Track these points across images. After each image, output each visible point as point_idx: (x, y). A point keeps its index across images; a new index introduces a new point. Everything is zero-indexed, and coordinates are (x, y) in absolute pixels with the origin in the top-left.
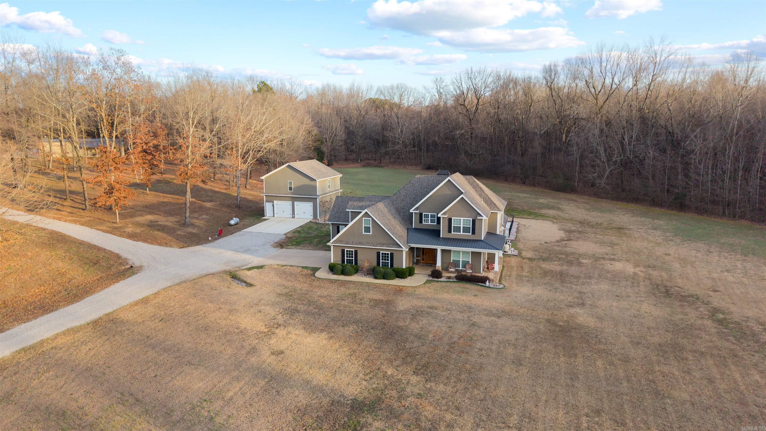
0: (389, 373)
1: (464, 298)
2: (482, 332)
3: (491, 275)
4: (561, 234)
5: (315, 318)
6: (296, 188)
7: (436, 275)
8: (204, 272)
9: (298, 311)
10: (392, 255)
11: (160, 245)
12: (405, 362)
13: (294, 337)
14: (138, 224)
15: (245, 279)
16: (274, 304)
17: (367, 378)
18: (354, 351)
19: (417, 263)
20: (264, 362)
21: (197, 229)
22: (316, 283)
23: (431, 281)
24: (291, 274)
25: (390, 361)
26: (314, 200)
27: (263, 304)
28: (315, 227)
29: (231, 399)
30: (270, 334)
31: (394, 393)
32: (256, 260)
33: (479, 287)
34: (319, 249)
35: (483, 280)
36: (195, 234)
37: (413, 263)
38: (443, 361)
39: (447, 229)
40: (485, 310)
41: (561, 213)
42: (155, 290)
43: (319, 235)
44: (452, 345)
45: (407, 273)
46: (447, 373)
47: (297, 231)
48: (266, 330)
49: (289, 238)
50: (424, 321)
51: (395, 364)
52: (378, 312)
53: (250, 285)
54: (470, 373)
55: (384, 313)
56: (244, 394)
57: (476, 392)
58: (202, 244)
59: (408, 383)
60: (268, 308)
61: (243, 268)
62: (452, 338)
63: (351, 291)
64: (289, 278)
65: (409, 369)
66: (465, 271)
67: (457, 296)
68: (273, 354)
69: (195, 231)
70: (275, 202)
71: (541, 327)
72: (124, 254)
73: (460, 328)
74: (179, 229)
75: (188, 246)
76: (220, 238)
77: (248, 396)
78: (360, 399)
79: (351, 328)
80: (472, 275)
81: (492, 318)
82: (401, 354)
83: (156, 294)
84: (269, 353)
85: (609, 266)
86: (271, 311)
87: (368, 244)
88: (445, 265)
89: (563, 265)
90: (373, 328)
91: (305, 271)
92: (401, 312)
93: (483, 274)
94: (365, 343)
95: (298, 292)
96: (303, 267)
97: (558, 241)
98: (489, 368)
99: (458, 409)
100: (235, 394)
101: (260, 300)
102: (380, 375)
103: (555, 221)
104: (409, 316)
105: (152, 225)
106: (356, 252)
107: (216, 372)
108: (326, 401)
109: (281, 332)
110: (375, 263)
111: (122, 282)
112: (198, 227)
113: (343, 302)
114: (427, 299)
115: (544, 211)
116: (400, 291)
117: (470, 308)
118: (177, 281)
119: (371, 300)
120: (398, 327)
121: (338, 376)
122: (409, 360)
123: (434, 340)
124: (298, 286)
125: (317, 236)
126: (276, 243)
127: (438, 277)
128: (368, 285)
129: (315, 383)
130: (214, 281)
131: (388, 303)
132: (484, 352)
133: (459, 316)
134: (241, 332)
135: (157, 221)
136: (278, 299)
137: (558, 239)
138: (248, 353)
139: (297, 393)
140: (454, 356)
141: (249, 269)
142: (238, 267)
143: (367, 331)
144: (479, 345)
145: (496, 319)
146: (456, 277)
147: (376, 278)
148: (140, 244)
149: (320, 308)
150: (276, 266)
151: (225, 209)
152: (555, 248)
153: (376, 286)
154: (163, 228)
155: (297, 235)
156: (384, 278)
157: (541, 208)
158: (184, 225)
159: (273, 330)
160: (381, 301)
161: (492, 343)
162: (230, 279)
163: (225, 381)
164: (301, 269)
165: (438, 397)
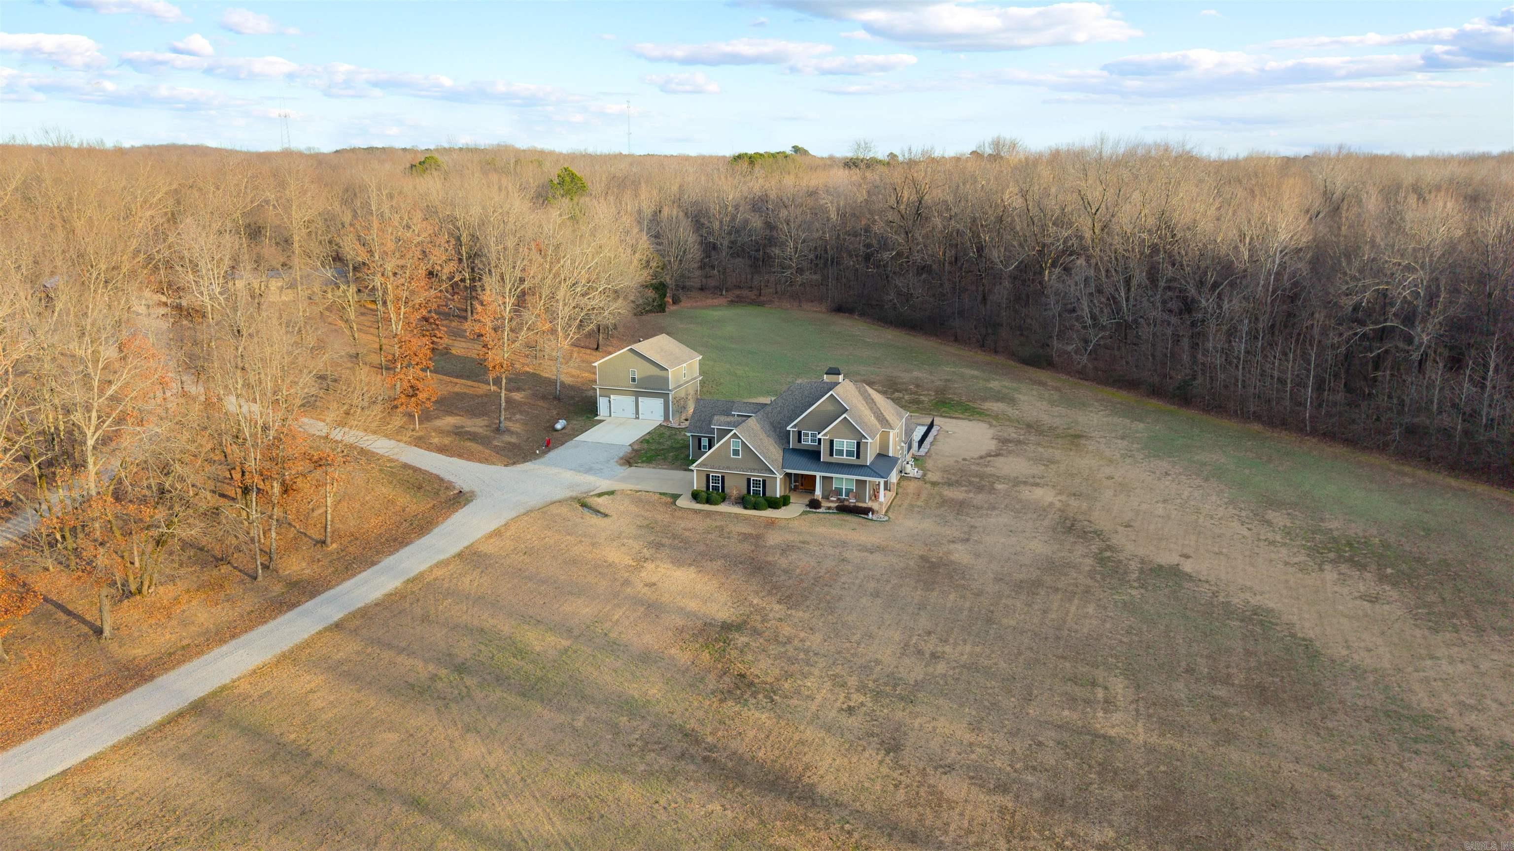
0: (755, 602)
1: (841, 532)
2: (850, 568)
3: (875, 506)
4: (992, 445)
5: (681, 552)
6: (641, 379)
7: (814, 504)
8: (549, 499)
9: (663, 545)
10: (764, 481)
11: (480, 461)
12: (770, 593)
13: (663, 571)
14: (441, 432)
15: (598, 508)
16: (636, 538)
17: (735, 606)
18: (723, 584)
19: (795, 489)
20: (639, 592)
21: (515, 436)
22: (679, 514)
23: (809, 512)
24: (648, 502)
25: (757, 593)
26: (665, 396)
27: (624, 537)
28: (668, 433)
29: (618, 620)
30: (638, 568)
31: (759, 618)
32: (605, 485)
33: (860, 520)
34: (677, 468)
35: (866, 511)
36: (515, 444)
37: (791, 489)
38: (806, 593)
39: (828, 452)
40: (860, 545)
41: (1010, 409)
42: (503, 522)
43: (674, 445)
44: (817, 579)
45: (782, 503)
46: (808, 603)
47: (643, 441)
48: (634, 564)
49: (636, 451)
50: (794, 556)
51: (761, 595)
52: (747, 547)
53: (606, 515)
54: (829, 603)
55: (753, 547)
56: (628, 617)
57: (830, 617)
58: (530, 460)
59: (771, 610)
60: (631, 541)
61: (592, 493)
62: (819, 572)
63: (718, 524)
64: (646, 507)
65: (774, 599)
66: (847, 500)
67: (834, 530)
68: (646, 585)
69: (513, 440)
70: (612, 396)
71: (912, 563)
72: (447, 477)
73: (829, 564)
74: (495, 438)
75: (514, 463)
76: (549, 451)
77: (632, 619)
78: (729, 621)
79: (719, 563)
80: (855, 506)
81: (866, 554)
82: (768, 587)
83: (506, 525)
84: (642, 585)
85: (1026, 493)
86: (636, 545)
87: (736, 468)
88: (826, 493)
89: (970, 491)
90: (741, 563)
91: (664, 499)
92: (771, 547)
93: (868, 504)
94: (733, 576)
95: (660, 523)
96: (661, 494)
97: (981, 458)
98: (848, 599)
99: (811, 629)
100: (620, 617)
101: (621, 533)
102: (747, 603)
103: (994, 423)
104: (779, 552)
105: (459, 433)
106: (723, 477)
107: (598, 601)
108: (699, 623)
109: (650, 566)
110: (745, 491)
111: (460, 511)
112: (517, 434)
113: (710, 536)
114: (800, 533)
115: (987, 405)
116: (771, 524)
117: (844, 544)
118: (522, 511)
119: (739, 534)
120: (767, 562)
121: (708, 604)
122: (775, 591)
123: (801, 575)
124: (659, 517)
125: (672, 448)
126: (622, 458)
127: (816, 508)
128: (737, 516)
129: (688, 609)
130: (564, 510)
131: (758, 537)
132: (846, 586)
133: (831, 551)
134: (610, 565)
135: (462, 427)
136: (639, 532)
137: (983, 453)
138: (622, 585)
139: (673, 617)
140: (817, 589)
141: (600, 495)
142: (585, 493)
143: (735, 565)
144: (843, 579)
145: (869, 555)
146: (838, 508)
147: (745, 508)
148: (456, 460)
149: (685, 541)
150: (629, 492)
151: (541, 403)
152: (973, 467)
153: (746, 518)
154: (474, 437)
155: (645, 446)
156: (755, 508)
157: (984, 399)
158: (498, 430)
159: (641, 563)
160: (751, 535)
161: (857, 578)
162: (581, 508)
163: (608, 608)
164: (658, 496)
165: (796, 620)
